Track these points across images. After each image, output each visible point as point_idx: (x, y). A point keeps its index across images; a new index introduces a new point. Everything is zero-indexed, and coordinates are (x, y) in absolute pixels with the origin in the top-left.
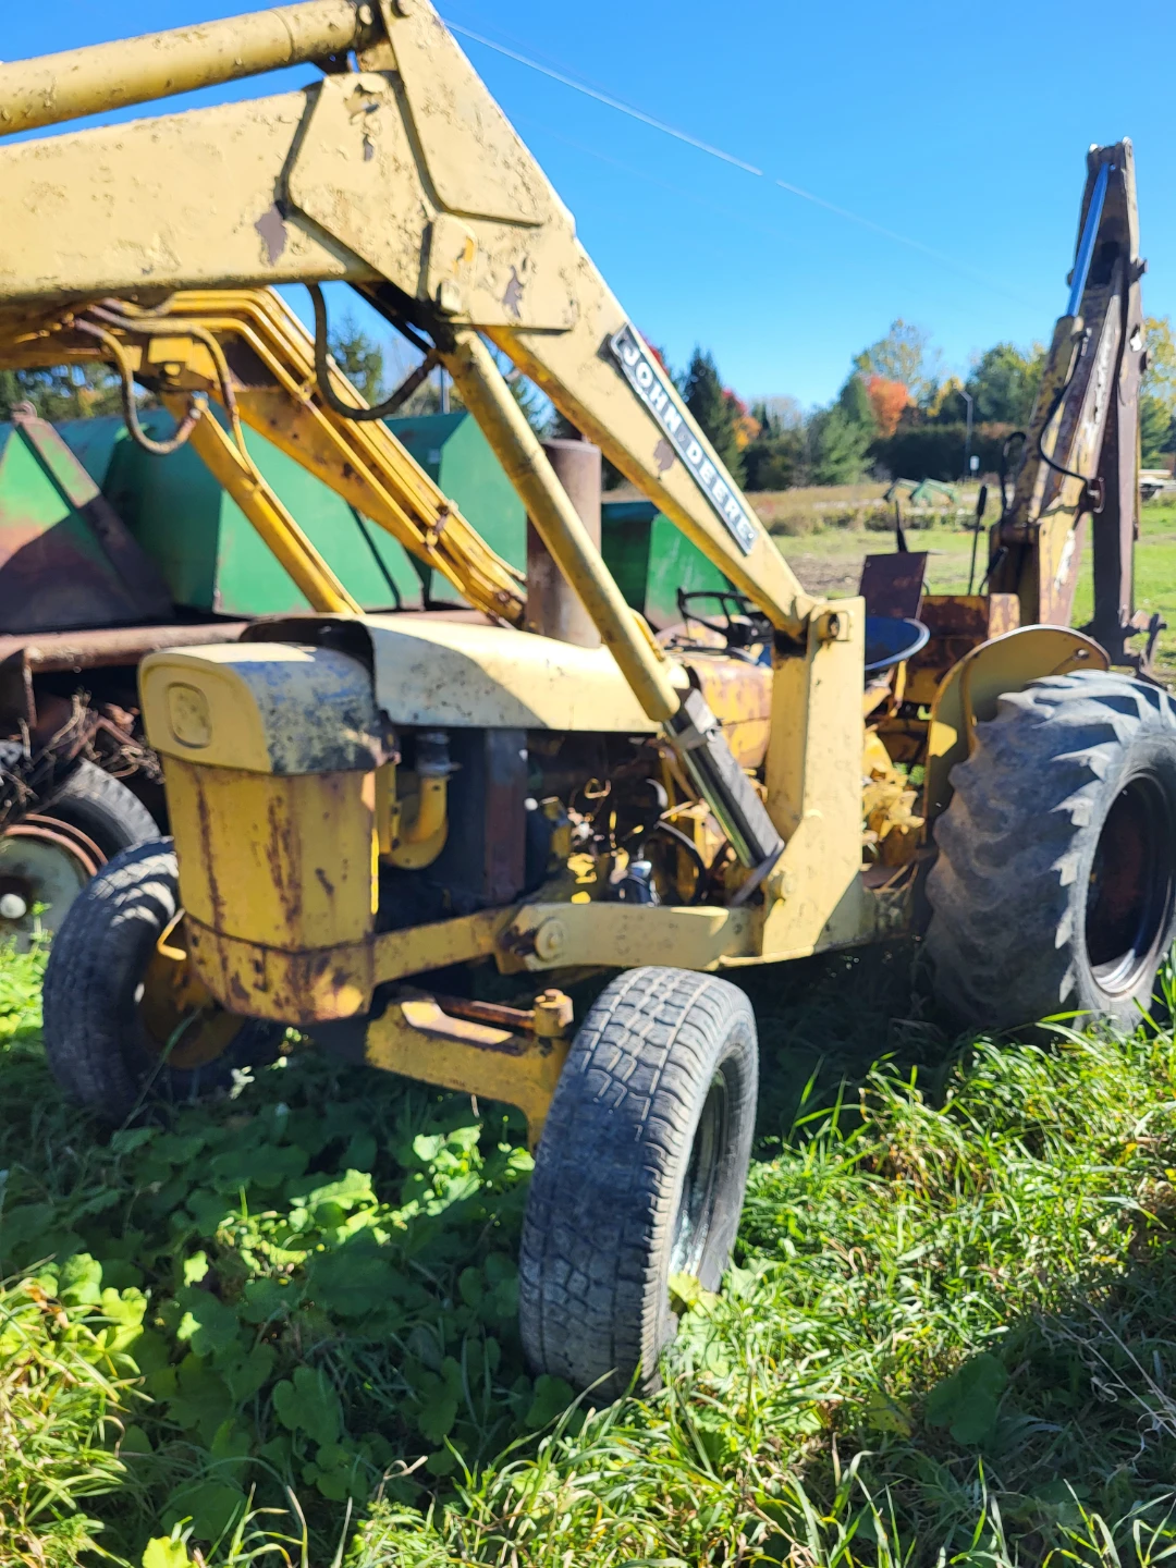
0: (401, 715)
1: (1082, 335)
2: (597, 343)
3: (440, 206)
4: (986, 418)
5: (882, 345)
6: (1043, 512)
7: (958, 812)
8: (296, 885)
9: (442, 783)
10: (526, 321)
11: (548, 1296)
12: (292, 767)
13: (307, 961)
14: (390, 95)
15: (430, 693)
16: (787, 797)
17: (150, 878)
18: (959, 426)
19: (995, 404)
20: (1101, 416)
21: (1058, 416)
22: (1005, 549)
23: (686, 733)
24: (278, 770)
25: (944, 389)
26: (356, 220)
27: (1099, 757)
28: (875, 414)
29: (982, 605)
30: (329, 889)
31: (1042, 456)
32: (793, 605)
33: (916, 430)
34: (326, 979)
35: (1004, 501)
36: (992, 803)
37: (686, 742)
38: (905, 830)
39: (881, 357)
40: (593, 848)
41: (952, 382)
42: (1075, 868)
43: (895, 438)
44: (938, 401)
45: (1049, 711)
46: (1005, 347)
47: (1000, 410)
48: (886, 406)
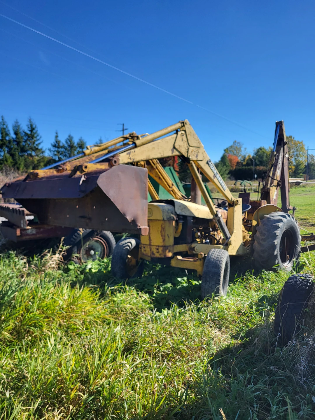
0: (178, 213)
1: (276, 155)
2: (206, 162)
3: (190, 146)
4: (258, 165)
5: (231, 147)
6: (270, 186)
7: (258, 234)
8: (164, 236)
9: (181, 224)
10: (198, 159)
11: (206, 287)
12: (165, 219)
13: (165, 248)
14: (185, 134)
15: (181, 210)
16: (231, 229)
17: (128, 242)
18: (251, 167)
19: (260, 161)
20: (280, 169)
21: (272, 169)
22: (264, 193)
23: (217, 217)
24: (163, 220)
25: (247, 158)
26: (181, 148)
27: (280, 224)
28: (230, 164)
29: (260, 202)
30: (169, 237)
31: (269, 176)
32: (232, 199)
33: (240, 168)
34: (167, 251)
35: (263, 184)
36: (263, 232)
37: (217, 218)
38: (248, 240)
39: (231, 150)
40: (200, 238)
41: (249, 156)
42: (277, 242)
43: (235, 169)
44: (246, 160)
45: (272, 217)
46: (262, 147)
47: (261, 163)
48: (233, 162)
